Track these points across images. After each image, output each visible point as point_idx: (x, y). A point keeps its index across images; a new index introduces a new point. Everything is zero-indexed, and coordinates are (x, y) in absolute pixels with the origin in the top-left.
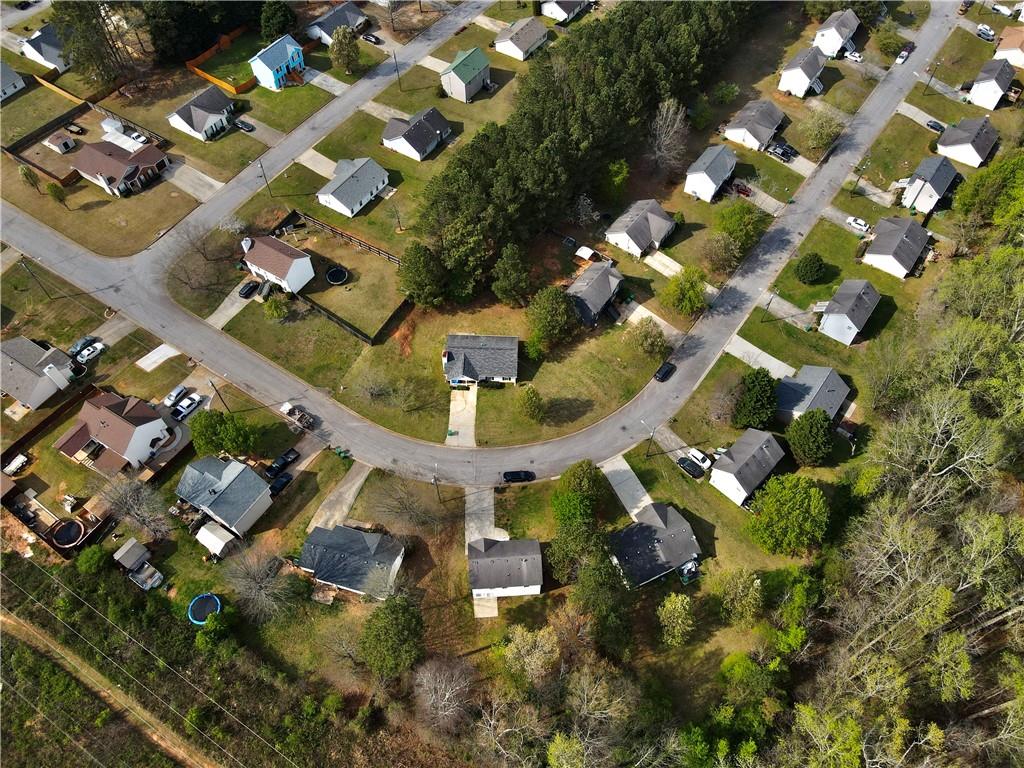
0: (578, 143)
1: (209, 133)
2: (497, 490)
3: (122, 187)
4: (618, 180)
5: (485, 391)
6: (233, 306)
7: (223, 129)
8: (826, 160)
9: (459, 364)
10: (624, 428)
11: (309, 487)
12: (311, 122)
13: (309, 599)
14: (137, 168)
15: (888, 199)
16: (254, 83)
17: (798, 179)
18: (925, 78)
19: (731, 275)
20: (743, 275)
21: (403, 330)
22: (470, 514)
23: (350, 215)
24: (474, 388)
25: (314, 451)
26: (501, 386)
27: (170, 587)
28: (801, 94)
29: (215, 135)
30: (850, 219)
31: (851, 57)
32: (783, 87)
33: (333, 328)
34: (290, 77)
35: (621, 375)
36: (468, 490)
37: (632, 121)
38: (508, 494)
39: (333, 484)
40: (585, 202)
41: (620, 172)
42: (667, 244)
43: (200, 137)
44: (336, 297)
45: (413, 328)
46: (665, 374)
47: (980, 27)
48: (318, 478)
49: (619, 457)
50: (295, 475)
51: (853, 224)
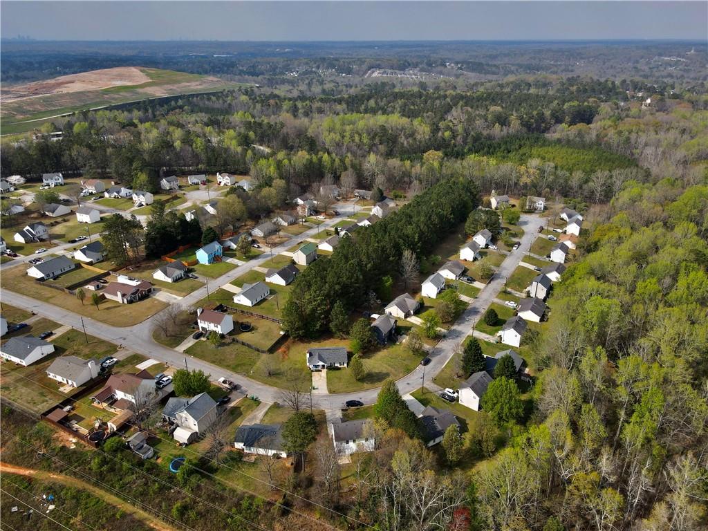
0: (366, 265)
1: (175, 279)
2: (342, 410)
3: (129, 299)
4: (388, 284)
5: (330, 371)
6: (190, 342)
7: (181, 278)
8: (490, 283)
9: (316, 357)
10: (408, 384)
11: (236, 413)
12: (227, 275)
13: (240, 460)
14: (138, 290)
15: (524, 295)
16: (197, 262)
17: (478, 290)
18: (528, 254)
19: (452, 325)
20: (459, 324)
21: (283, 348)
22: (329, 421)
23: (250, 305)
24: (325, 371)
25: (238, 398)
26: (338, 369)
27: (158, 458)
28: (471, 260)
29: (176, 280)
30: (507, 302)
31: (492, 247)
32: (462, 257)
33: (245, 348)
34: (215, 259)
35: (402, 363)
36: (326, 411)
37: (391, 258)
38: (349, 411)
39: (250, 412)
40: (373, 295)
41: (388, 281)
42: (417, 313)
43: (169, 280)
44: (245, 337)
45: (288, 348)
46: (427, 362)
47: (549, 236)
48: (241, 409)
49: (408, 395)
50: (228, 408)
51: (509, 304)
